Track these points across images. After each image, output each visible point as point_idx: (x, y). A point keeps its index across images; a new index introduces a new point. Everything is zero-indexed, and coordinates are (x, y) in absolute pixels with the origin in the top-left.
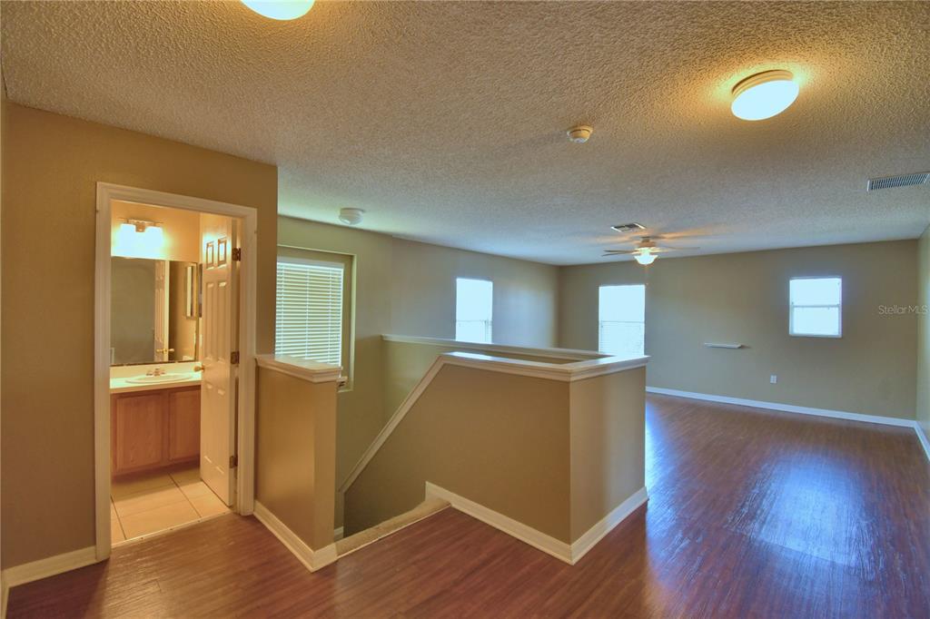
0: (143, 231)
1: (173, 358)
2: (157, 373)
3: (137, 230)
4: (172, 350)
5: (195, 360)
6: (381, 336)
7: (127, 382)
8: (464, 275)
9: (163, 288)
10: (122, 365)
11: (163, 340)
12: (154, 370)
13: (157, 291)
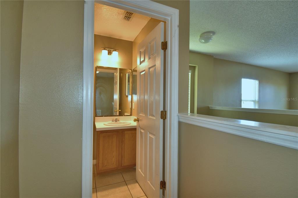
0: (110, 55)
1: (121, 114)
2: (116, 120)
3: (108, 54)
4: (120, 110)
5: (131, 115)
6: (209, 107)
7: (104, 125)
8: (244, 78)
9: (117, 85)
10: (102, 116)
11: (117, 106)
12: (115, 119)
13: (115, 86)
